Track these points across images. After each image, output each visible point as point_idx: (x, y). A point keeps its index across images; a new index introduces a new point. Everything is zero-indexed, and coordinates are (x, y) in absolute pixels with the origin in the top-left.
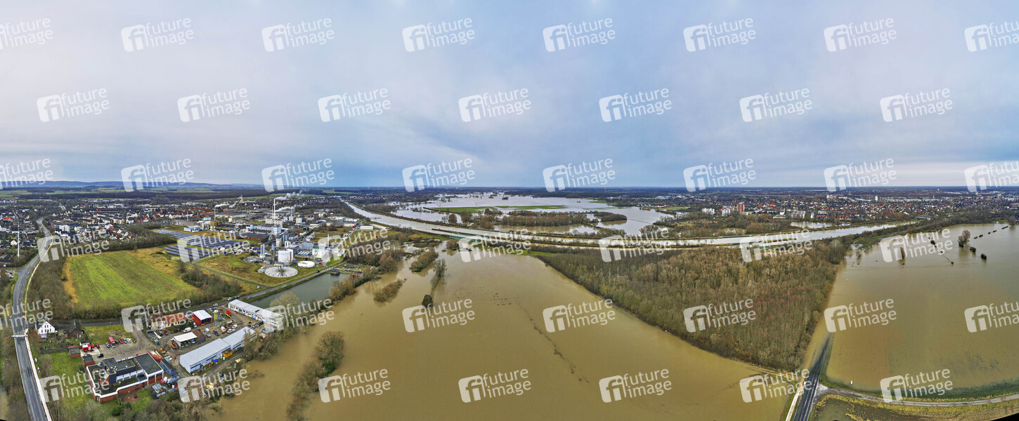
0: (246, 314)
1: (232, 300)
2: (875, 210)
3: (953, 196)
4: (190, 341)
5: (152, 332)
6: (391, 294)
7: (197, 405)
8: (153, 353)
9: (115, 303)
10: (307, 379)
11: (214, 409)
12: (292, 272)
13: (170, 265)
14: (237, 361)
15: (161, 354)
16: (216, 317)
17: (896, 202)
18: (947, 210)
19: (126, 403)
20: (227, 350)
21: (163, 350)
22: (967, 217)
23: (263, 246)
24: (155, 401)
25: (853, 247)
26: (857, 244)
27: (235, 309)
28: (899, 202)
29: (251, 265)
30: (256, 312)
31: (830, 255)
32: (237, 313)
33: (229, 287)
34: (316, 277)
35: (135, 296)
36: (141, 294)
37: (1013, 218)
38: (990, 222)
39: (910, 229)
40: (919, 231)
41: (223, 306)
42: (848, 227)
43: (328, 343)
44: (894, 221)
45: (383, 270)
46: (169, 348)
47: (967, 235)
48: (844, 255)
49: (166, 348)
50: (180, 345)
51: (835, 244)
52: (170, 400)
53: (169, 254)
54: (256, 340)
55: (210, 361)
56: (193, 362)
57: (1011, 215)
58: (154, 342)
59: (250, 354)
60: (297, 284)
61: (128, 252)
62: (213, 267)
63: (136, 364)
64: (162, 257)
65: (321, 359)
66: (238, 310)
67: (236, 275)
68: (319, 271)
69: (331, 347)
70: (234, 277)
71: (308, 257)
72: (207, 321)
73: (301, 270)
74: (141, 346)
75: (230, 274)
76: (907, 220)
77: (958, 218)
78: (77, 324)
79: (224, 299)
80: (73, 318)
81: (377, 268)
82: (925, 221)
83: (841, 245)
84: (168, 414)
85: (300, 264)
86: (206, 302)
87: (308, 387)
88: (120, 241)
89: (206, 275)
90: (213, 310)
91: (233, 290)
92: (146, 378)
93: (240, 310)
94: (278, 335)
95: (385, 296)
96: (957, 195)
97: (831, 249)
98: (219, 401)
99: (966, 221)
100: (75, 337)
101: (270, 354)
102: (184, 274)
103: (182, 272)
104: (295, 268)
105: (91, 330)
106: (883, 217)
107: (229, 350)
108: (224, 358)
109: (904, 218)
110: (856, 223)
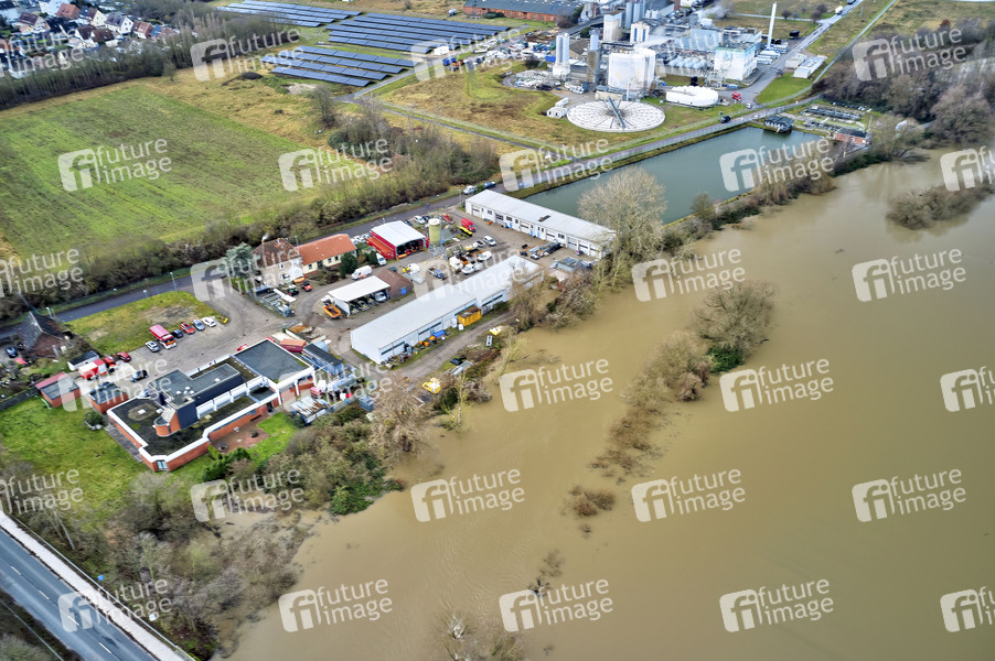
0: (515, 227)
1: (475, 193)
4: (372, 296)
5: (268, 291)
6: (946, 212)
7: (403, 423)
8: (280, 337)
9: (144, 238)
10: (665, 374)
11: (444, 426)
12: (647, 117)
13: (289, 109)
14: (495, 331)
15: (302, 336)
16: (434, 236)
19: (233, 451)
20: (467, 310)
21: (306, 326)
23: (564, 39)
24: (305, 432)
27: (485, 215)
29: (526, 96)
30: (542, 220)
32: (491, 223)
33: (466, 158)
34: (717, 134)
35: (199, 210)
36: (217, 200)
41: (453, 209)
43: (730, 304)
45: (942, 137)
46: (321, 320)
49: (312, 319)
50: (346, 308)
52: (340, 422)
53: (282, 75)
54: (541, 285)
55: (427, 335)
56: (386, 342)
58: (277, 313)
59: (525, 316)
60: (660, 152)
61: (148, 85)
62: (418, 103)
63: (240, 369)
64: (259, 87)
65: (706, 337)
66: (492, 218)
67: (483, 124)
68: (727, 120)
69: (736, 314)
70: (479, 133)
71: (700, 75)
72: (413, 247)
73: (674, 114)
74: (246, 328)
75: (467, 124)
78: (43, 321)
79: (454, 189)
80: (25, 309)
81: (921, 128)
84: (340, 449)
85: (675, 95)
86: (406, 201)
87: (666, 390)
88: (111, 52)
89: (400, 131)
90: (426, 219)
91: (479, 166)
92: (272, 392)
93: (500, 217)
94: (597, 277)
95: (926, 215)
98: (454, 411)
100: (50, 354)
101: (575, 318)
102: (334, 131)
103: (329, 127)
104: (658, 106)
105: (91, 324)
107: (473, 309)
108: (461, 327)
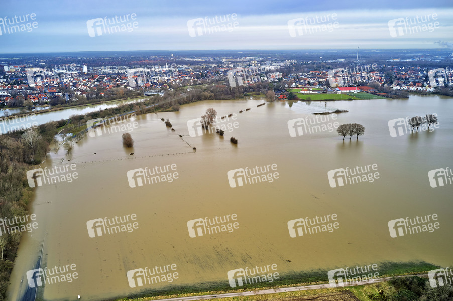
2: (85, 85)
3: (192, 63)
17: (114, 74)
18: (185, 83)
22: (212, 92)
25: (59, 138)
26: (64, 133)
28: (118, 73)
31: (24, 153)
37: (271, 92)
38: (242, 98)
39: (137, 109)
40: (149, 111)
42: (46, 112)
44: (114, 99)
47: (212, 115)
48: (46, 150)
51: (30, 137)
57: (269, 89)
76: (132, 98)
77: (201, 92)
82: (157, 99)
83: (40, 138)
96: (198, 63)
97: (25, 144)
99: (211, 96)
106: (98, 94)
109: (128, 95)
110: (57, 104)
